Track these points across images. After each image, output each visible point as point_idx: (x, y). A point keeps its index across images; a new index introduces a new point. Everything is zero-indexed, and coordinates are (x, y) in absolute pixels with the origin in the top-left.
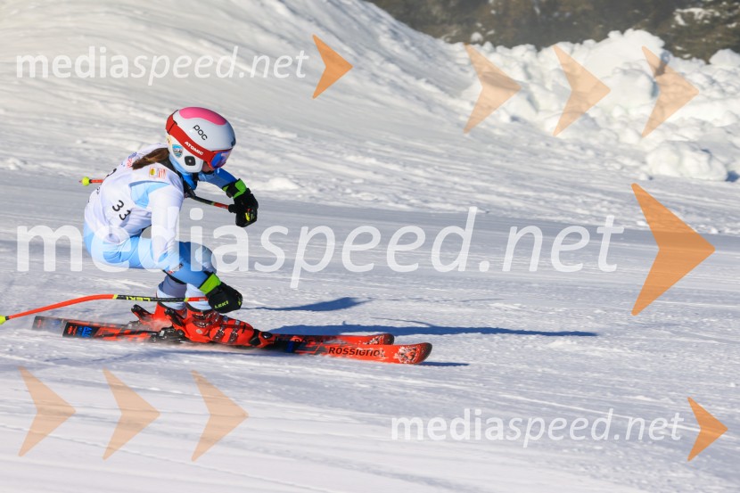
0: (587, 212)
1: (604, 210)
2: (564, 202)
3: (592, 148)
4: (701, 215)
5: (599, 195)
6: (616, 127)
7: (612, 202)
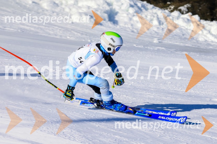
0: (53, 33)
1: (58, 32)
2: (46, 29)
3: (56, 12)
4: (86, 35)
5: (57, 27)
6: (63, 6)
7: (60, 30)
